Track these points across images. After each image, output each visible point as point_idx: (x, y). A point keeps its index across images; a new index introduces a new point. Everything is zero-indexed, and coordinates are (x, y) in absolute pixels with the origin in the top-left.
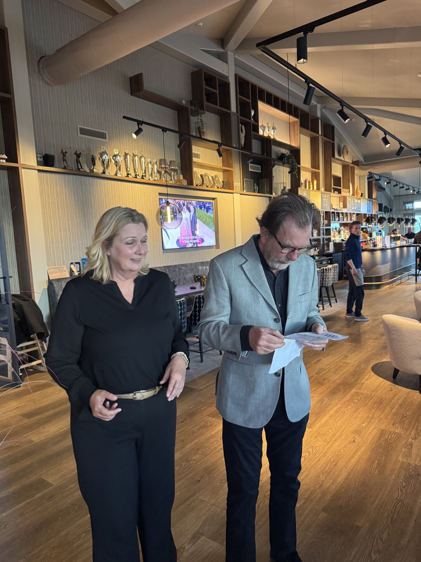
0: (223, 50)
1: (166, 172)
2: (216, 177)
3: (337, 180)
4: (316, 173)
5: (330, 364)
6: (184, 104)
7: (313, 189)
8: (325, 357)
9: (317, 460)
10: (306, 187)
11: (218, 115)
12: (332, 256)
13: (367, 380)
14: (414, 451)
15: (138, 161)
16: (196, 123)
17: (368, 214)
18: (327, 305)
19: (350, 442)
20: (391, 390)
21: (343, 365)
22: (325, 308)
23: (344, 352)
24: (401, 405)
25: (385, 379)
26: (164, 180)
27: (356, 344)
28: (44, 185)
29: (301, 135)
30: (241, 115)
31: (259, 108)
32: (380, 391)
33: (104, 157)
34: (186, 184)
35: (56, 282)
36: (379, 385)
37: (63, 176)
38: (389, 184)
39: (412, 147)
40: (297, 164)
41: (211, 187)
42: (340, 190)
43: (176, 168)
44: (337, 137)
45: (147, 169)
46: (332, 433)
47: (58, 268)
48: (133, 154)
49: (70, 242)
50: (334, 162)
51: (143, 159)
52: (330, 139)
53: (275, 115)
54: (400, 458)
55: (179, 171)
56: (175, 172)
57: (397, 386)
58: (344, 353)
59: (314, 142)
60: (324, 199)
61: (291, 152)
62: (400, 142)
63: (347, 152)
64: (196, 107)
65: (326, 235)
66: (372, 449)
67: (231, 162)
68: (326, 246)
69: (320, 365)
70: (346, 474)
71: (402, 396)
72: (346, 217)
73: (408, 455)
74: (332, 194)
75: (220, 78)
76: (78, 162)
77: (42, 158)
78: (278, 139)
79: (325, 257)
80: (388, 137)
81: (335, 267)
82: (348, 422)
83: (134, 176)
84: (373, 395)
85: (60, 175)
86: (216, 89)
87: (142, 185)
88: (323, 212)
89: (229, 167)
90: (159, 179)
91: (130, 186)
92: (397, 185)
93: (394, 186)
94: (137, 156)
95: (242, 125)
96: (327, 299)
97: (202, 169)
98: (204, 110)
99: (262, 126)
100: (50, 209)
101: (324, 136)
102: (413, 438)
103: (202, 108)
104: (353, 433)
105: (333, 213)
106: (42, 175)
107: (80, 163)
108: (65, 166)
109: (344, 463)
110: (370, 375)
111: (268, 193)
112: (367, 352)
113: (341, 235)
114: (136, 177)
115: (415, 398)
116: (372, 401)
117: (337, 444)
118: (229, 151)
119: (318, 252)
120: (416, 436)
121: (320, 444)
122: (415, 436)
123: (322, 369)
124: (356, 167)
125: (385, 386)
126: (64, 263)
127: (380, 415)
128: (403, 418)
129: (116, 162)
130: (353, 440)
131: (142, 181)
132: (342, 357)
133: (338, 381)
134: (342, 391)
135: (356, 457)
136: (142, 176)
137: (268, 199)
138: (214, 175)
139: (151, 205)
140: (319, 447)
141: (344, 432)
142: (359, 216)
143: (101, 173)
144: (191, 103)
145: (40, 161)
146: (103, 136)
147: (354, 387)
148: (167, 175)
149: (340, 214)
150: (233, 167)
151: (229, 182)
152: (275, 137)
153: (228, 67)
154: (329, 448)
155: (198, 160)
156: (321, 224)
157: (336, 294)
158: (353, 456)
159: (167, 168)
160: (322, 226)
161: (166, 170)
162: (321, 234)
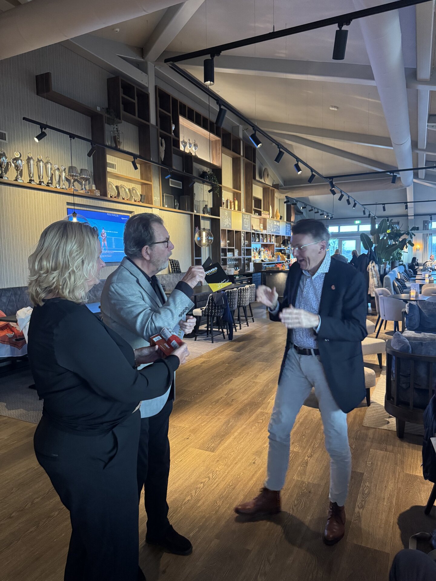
0: (143, 60)
1: (75, 180)
2: (133, 189)
3: (258, 202)
4: (237, 193)
5: (240, 384)
6: (98, 111)
7: (234, 209)
8: (236, 377)
9: (216, 485)
10: (227, 207)
11: (137, 126)
12: (252, 276)
14: (309, 468)
15: (43, 166)
16: (111, 131)
17: (287, 236)
18: (244, 325)
19: (250, 465)
21: (252, 385)
22: (242, 327)
24: (301, 424)
26: (73, 189)
27: (267, 363)
29: (222, 154)
30: (161, 128)
31: (180, 123)
33: (2, 160)
34: (99, 195)
38: (305, 209)
39: (323, 175)
40: (219, 183)
41: (128, 200)
42: (261, 211)
43: (88, 177)
44: (258, 159)
45: (53, 176)
46: (234, 456)
48: (38, 159)
50: (255, 184)
51: (49, 166)
52: (252, 161)
53: (197, 132)
55: (91, 180)
56: (86, 181)
58: (254, 373)
59: (236, 163)
60: (244, 220)
61: (213, 170)
62: (312, 170)
63: (268, 175)
64: (112, 116)
65: (246, 255)
67: (149, 175)
68: (246, 266)
69: (230, 386)
70: (242, 497)
71: (304, 415)
72: (266, 239)
73: (303, 473)
74: (253, 215)
75: (140, 88)
78: (200, 156)
79: (246, 277)
80: (300, 164)
81: (252, 288)
82: (251, 443)
83: (38, 183)
86: (134, 99)
87: (47, 193)
88: (244, 232)
89: (147, 181)
90: (67, 187)
91: (33, 193)
92: (312, 210)
93: (310, 211)
94: (41, 162)
95: (162, 138)
96: (244, 318)
97: (117, 181)
98: (120, 119)
99: (184, 142)
101: (245, 158)
102: (309, 455)
103: (118, 116)
104: (253, 454)
105: (253, 233)
109: (242, 486)
111: (188, 210)
113: (261, 255)
114: (40, 184)
115: (315, 416)
117: (238, 467)
118: (148, 165)
119: (239, 272)
121: (221, 468)
122: (311, 454)
123: (232, 390)
124: (276, 190)
128: (302, 436)
129: (17, 167)
130: (253, 461)
131: (47, 188)
132: (252, 377)
133: (246, 401)
134: (249, 411)
135: (254, 479)
136: (48, 183)
137: (189, 216)
138: (131, 188)
139: (57, 214)
140: (219, 471)
141: (246, 454)
142: (278, 238)
144: (108, 110)
146: (1, 136)
147: (260, 407)
148: (76, 183)
149: (260, 236)
150: (152, 181)
151: (148, 197)
152: (196, 154)
153: (148, 78)
154: (229, 471)
155: (113, 171)
156: (242, 244)
157: (253, 313)
158: (251, 478)
159: (77, 176)
160: (243, 246)
161: (76, 178)
162: (242, 254)
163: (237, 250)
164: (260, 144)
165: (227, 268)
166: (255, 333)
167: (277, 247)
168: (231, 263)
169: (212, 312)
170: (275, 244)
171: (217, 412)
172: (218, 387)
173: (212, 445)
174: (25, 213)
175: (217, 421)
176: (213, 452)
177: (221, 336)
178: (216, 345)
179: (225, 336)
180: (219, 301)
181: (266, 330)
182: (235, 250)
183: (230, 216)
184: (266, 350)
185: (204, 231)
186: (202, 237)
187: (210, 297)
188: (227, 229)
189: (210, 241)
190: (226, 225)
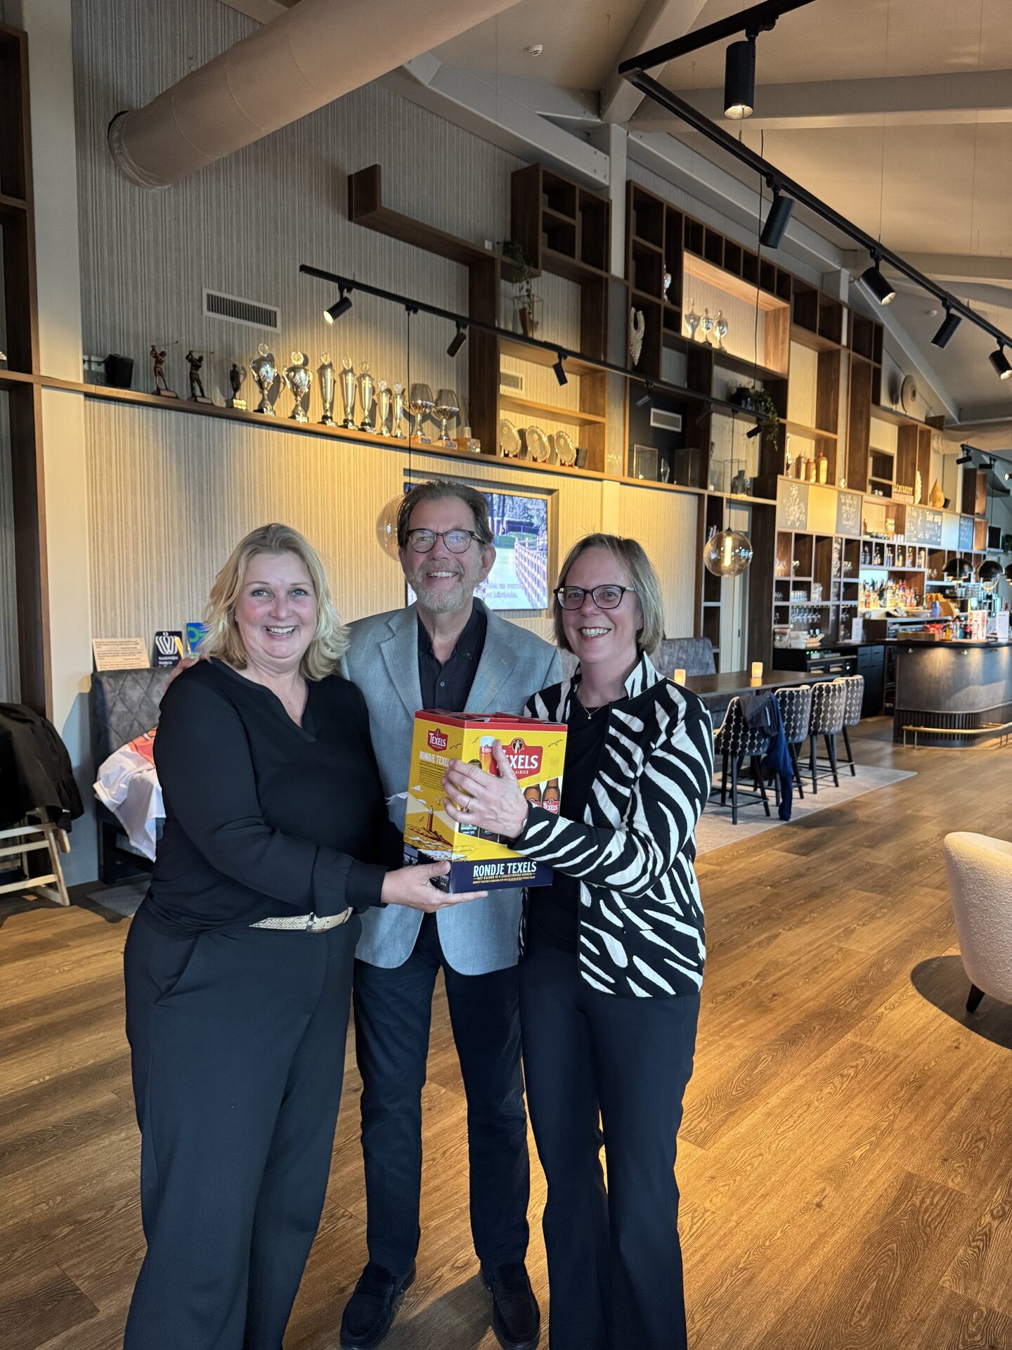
0: (599, 120)
1: (425, 417)
2: (559, 436)
3: (883, 463)
4: (827, 440)
5: (800, 950)
6: (488, 250)
7: (818, 480)
8: (790, 929)
10: (798, 475)
11: (579, 283)
12: (856, 654)
13: (893, 1008)
14: (993, 1258)
15: (353, 385)
16: (515, 297)
17: (961, 553)
18: (825, 782)
19: (805, 1210)
20: (957, 1048)
21: (835, 956)
22: (818, 787)
23: (845, 917)
24: (976, 1099)
25: (945, 1011)
26: (420, 437)
27: (882, 897)
28: (100, 433)
29: (792, 343)
30: (638, 286)
31: (685, 270)
32: (924, 1046)
33: (263, 371)
34: (478, 450)
35: (110, 680)
36: (923, 1027)
37: (151, 411)
40: (779, 416)
41: (545, 462)
42: (890, 487)
43: (454, 408)
44: (887, 351)
45: (377, 407)
46: (760, 1170)
47: (121, 643)
48: (342, 367)
49: (159, 578)
50: (877, 417)
51: (367, 383)
52: (870, 358)
53: (728, 291)
54: (946, 1281)
55: (463, 417)
56: (451, 418)
57: (975, 1035)
58: (844, 921)
59: (827, 364)
60: (844, 508)
61: (765, 384)
63: (914, 394)
64: (516, 259)
65: (844, 599)
66: (869, 1238)
67: (601, 401)
68: (842, 627)
69: (773, 952)
71: (984, 1070)
72: (901, 557)
73: (972, 1272)
74: (868, 496)
75: (589, 191)
76: (194, 378)
77: (103, 365)
78: (731, 350)
79: (839, 654)
80: (1007, 351)
81: (853, 685)
82: (815, 1137)
83: (342, 424)
84: (901, 1058)
85: (145, 411)
86: (574, 217)
87: (362, 447)
88: (840, 540)
89: (595, 414)
90: (406, 434)
91: (329, 446)
95: (637, 310)
96: (827, 763)
97: (524, 416)
98: (536, 266)
99: (692, 316)
100: (112, 493)
101: (854, 350)
102: (995, 1212)
104: (820, 1176)
105: (866, 543)
106: (96, 407)
107: (199, 383)
108: (158, 389)
109: (776, 1278)
110: (902, 995)
111: (694, 485)
112: (906, 925)
113: (885, 600)
114: (345, 427)
116: (895, 1076)
117: (768, 1208)
118: (599, 375)
119: (821, 641)
120: (1007, 1208)
121: (719, 1204)
122: (1003, 1209)
123: (776, 965)
124: (934, 431)
125: (942, 1033)
126: (140, 632)
127: (911, 1124)
128: (977, 1141)
129: (296, 387)
130: (817, 1200)
131: (361, 435)
132: (837, 933)
133: (811, 1003)
134: (818, 1036)
135: (816, 1261)
136: (363, 424)
137: (695, 498)
138: (554, 433)
139: (381, 497)
140: (714, 1213)
141: (796, 1171)
142: (933, 555)
143: (255, 411)
144: (507, 248)
145: (98, 374)
146: (267, 318)
147: (850, 1028)
148: (428, 425)
149: (886, 549)
150: (607, 415)
151: (595, 452)
152: (723, 345)
153: (610, 162)
154: (742, 1218)
155: (516, 393)
156: (834, 571)
157: (853, 753)
158: (805, 1258)
159: (430, 407)
160: (835, 576)
161: (428, 411)
162: (832, 595)
163: (818, 585)
164: (891, 295)
165: (788, 631)
166: (856, 807)
167: (930, 578)
168: (799, 617)
169: (735, 745)
170: (927, 571)
171: (726, 1026)
172: (738, 951)
173: (701, 1125)
174: (310, 492)
175: (721, 1054)
176: (701, 1145)
177: (761, 808)
178: (746, 831)
179: (771, 808)
180: (759, 716)
181: (888, 802)
182: (813, 585)
183: (804, 498)
184: (884, 856)
185: (729, 535)
186: (723, 552)
187: (732, 705)
188: (794, 531)
189: (744, 561)
190: (793, 522)
